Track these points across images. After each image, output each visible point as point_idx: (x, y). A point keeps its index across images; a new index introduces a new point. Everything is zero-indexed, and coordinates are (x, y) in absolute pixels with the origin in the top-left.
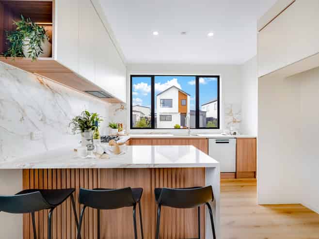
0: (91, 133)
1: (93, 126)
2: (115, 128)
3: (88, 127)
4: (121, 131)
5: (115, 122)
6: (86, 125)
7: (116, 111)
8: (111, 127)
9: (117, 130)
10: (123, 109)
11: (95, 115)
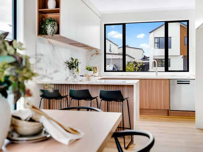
0: (74, 70)
1: (75, 66)
2: (90, 70)
3: (73, 67)
4: (96, 73)
5: (91, 65)
6: (72, 65)
7: (92, 56)
8: (87, 69)
9: (92, 72)
10: (97, 54)
11: (77, 60)
